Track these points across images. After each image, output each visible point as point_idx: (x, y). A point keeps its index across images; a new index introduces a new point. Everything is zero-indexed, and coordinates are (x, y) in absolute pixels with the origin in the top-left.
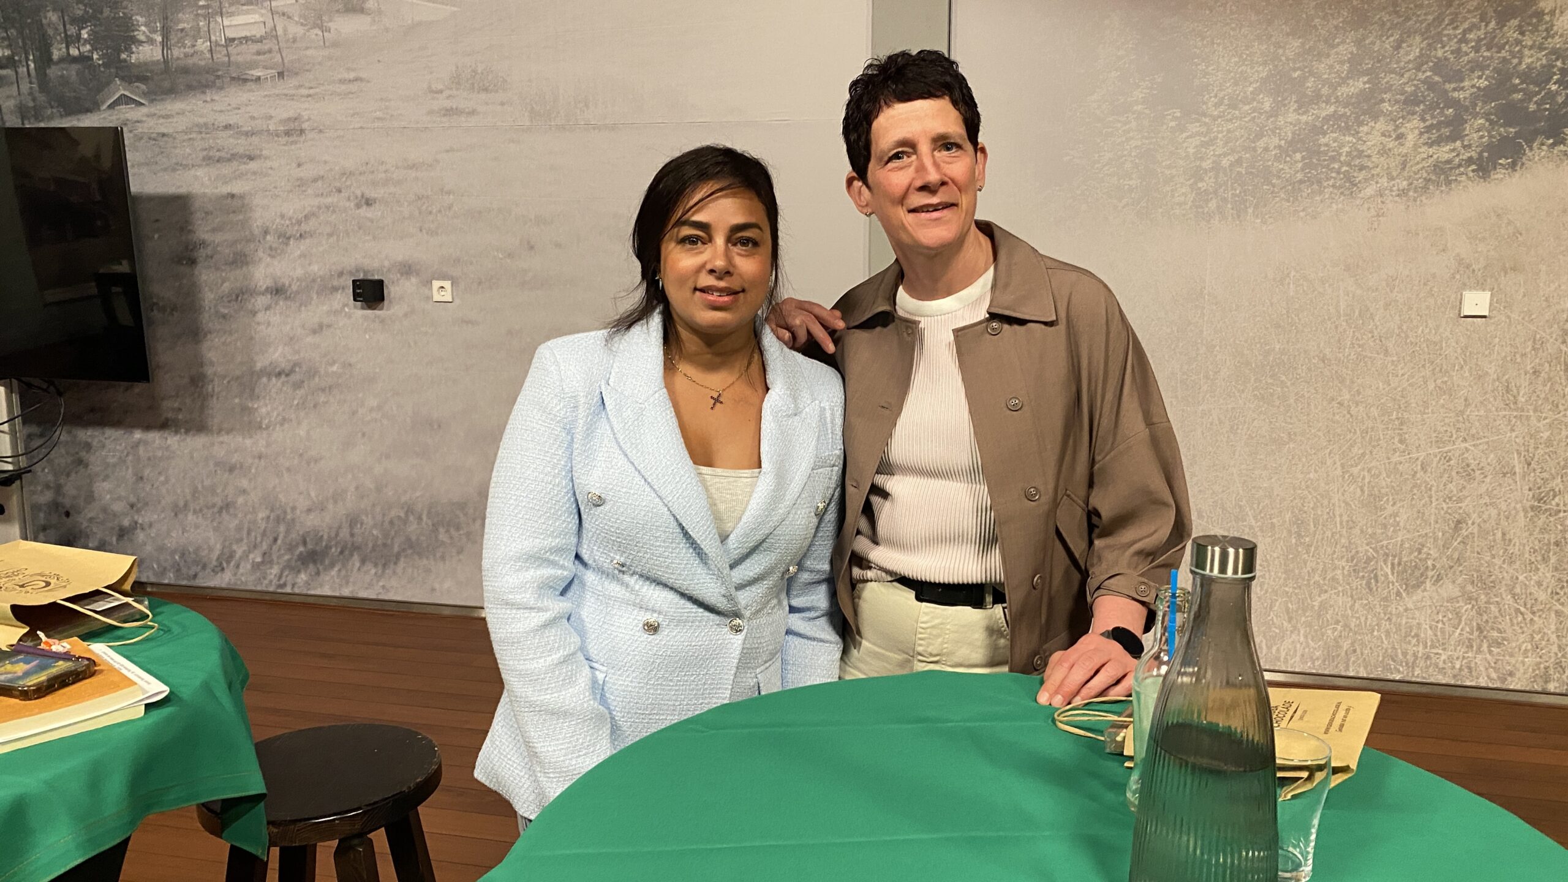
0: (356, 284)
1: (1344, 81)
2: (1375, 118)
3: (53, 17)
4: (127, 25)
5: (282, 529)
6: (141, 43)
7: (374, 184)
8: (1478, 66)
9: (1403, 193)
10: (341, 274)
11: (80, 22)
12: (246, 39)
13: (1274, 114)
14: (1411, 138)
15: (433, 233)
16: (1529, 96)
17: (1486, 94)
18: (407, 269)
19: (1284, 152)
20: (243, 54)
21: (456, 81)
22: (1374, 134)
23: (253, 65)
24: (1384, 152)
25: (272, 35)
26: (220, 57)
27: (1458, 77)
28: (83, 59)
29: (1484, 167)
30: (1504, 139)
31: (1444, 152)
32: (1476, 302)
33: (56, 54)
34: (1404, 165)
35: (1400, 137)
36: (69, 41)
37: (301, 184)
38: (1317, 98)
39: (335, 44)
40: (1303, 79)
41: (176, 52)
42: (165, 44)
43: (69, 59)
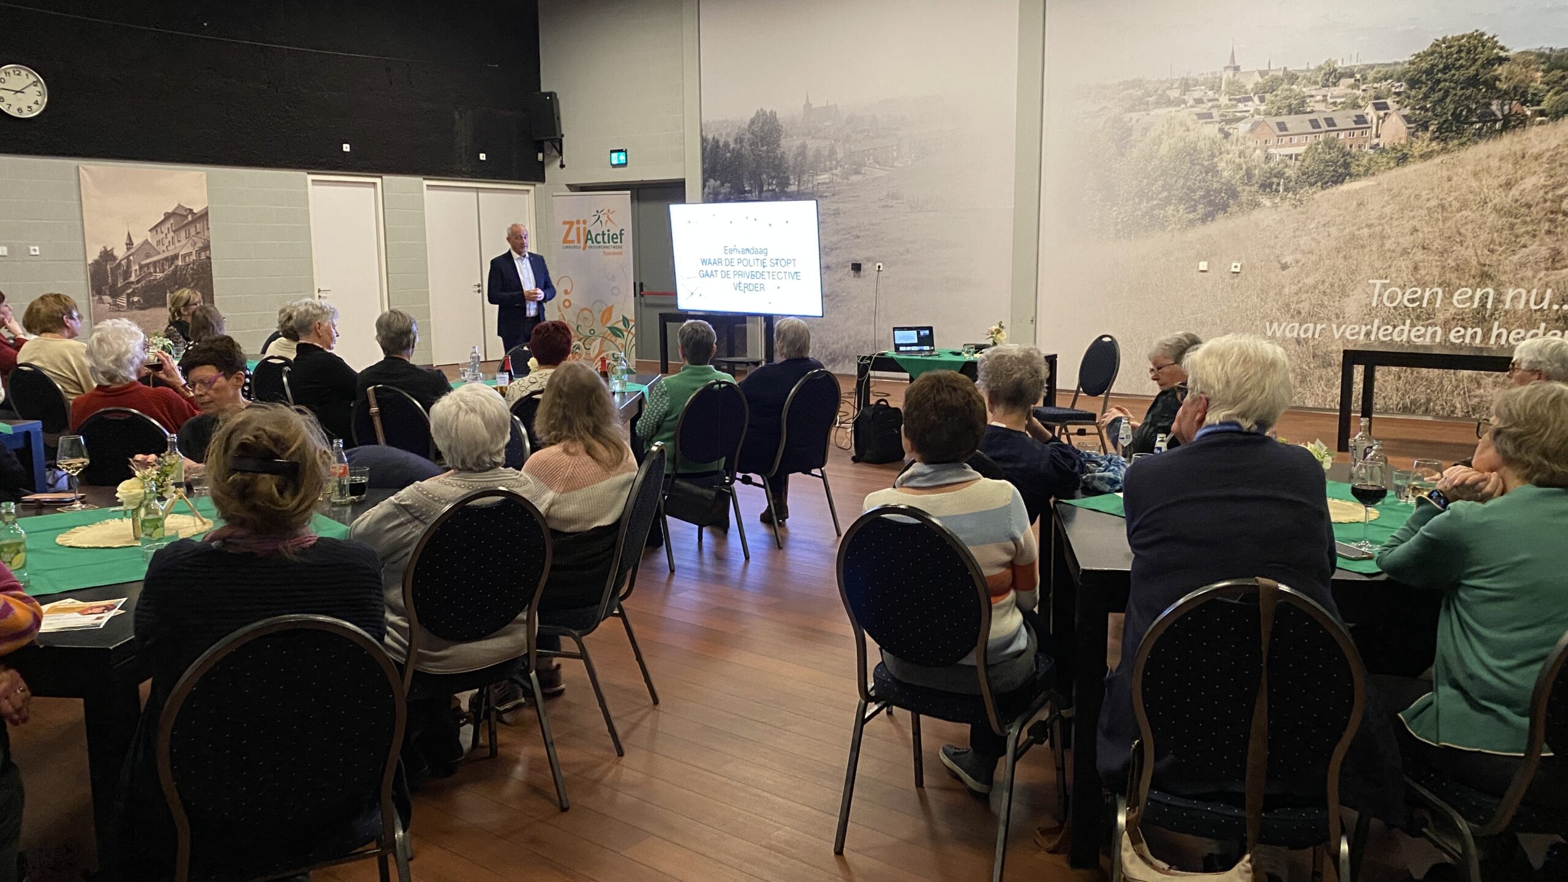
0: (853, 265)
1: (1160, 193)
2: (1170, 204)
3: (765, 176)
4: (788, 178)
5: (824, 351)
6: (791, 185)
7: (860, 231)
8: (1201, 188)
9: (1179, 229)
10: (848, 262)
11: (773, 178)
12: (824, 183)
13: (1139, 203)
14: (1181, 211)
15: (877, 247)
16: (1216, 197)
17: (1203, 197)
18: (869, 260)
19: (1143, 216)
20: (822, 188)
21: (888, 196)
22: (1170, 210)
23: (825, 192)
24: (1173, 216)
25: (832, 181)
26: (815, 189)
27: (1194, 191)
28: (773, 190)
29: (1204, 220)
30: (1209, 212)
31: (1191, 216)
32: (1203, 265)
33: (765, 189)
34: (1179, 220)
35: (1178, 211)
36: (769, 184)
37: (837, 232)
38: (1152, 198)
39: (851, 184)
40: (1148, 193)
41: (802, 188)
42: (799, 185)
43: (768, 190)
